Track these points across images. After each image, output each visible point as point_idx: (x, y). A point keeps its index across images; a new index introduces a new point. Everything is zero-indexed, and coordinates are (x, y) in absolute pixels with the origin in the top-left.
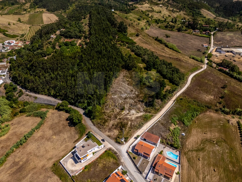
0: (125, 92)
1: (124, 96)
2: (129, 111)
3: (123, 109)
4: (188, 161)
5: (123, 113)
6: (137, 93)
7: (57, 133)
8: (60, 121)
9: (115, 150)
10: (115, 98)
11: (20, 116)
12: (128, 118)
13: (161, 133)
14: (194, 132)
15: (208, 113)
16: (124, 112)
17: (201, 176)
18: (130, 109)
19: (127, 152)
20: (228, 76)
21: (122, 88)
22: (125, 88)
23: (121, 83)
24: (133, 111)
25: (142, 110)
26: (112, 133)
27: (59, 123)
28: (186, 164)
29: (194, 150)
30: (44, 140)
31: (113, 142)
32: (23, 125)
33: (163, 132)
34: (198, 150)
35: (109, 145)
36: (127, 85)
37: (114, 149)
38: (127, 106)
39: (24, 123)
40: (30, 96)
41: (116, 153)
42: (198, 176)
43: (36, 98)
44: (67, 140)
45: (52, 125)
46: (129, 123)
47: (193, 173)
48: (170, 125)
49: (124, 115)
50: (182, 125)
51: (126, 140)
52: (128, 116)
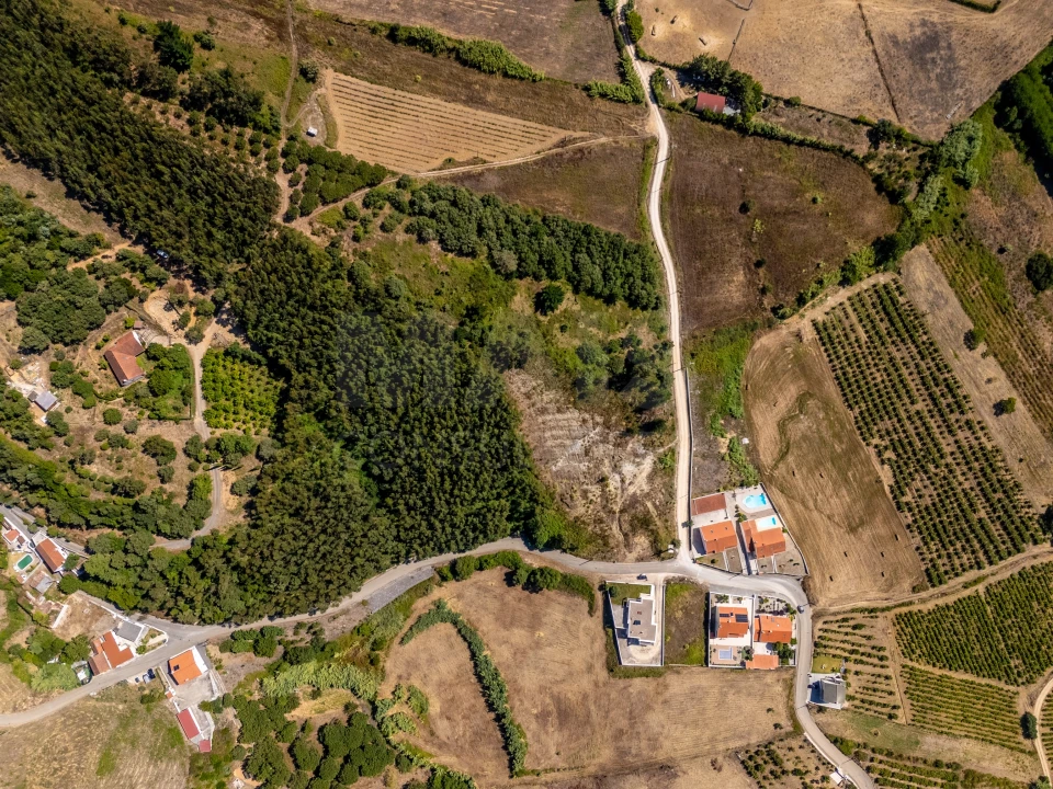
0: (574, 439)
1: (578, 447)
2: (620, 473)
3: (602, 480)
4: (782, 492)
5: (611, 488)
6: (599, 419)
7: (535, 623)
8: (500, 598)
9: (676, 575)
10: (562, 469)
11: (387, 655)
12: (634, 494)
13: (715, 478)
14: (758, 419)
15: (757, 345)
16: (614, 483)
17: (811, 504)
18: (616, 468)
19: (695, 561)
20: (732, 132)
21: (554, 432)
22: (562, 428)
23: (540, 420)
24: (628, 468)
25: (641, 451)
26: (639, 548)
27: (504, 604)
28: (781, 501)
29: (778, 461)
30: (531, 653)
31: (656, 563)
32: (431, 661)
33: (716, 472)
34: (783, 455)
35: (658, 575)
36: (558, 416)
37: (672, 575)
38: (606, 469)
39: (424, 656)
40: (346, 612)
41: (682, 579)
42: (807, 507)
43: (364, 603)
44: (569, 619)
45: (497, 619)
46: (649, 505)
47: (798, 507)
48: (717, 446)
49: (619, 491)
50: (733, 422)
51: (676, 543)
52: (631, 490)
